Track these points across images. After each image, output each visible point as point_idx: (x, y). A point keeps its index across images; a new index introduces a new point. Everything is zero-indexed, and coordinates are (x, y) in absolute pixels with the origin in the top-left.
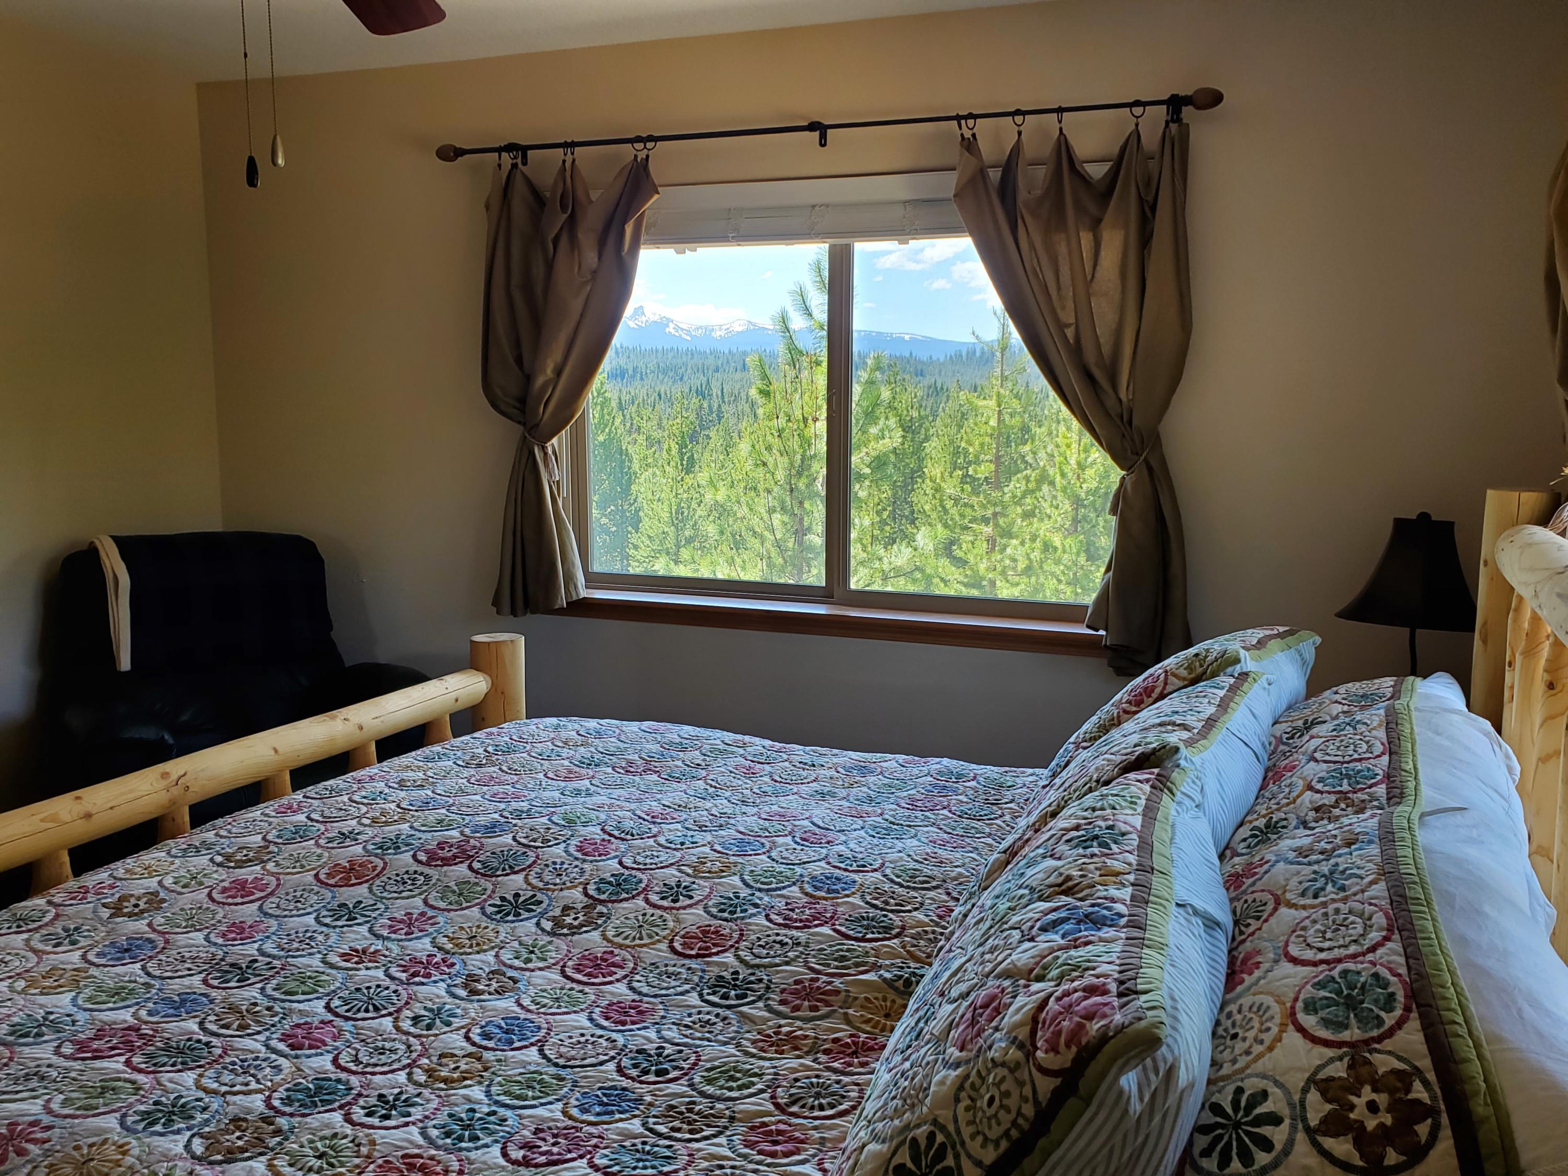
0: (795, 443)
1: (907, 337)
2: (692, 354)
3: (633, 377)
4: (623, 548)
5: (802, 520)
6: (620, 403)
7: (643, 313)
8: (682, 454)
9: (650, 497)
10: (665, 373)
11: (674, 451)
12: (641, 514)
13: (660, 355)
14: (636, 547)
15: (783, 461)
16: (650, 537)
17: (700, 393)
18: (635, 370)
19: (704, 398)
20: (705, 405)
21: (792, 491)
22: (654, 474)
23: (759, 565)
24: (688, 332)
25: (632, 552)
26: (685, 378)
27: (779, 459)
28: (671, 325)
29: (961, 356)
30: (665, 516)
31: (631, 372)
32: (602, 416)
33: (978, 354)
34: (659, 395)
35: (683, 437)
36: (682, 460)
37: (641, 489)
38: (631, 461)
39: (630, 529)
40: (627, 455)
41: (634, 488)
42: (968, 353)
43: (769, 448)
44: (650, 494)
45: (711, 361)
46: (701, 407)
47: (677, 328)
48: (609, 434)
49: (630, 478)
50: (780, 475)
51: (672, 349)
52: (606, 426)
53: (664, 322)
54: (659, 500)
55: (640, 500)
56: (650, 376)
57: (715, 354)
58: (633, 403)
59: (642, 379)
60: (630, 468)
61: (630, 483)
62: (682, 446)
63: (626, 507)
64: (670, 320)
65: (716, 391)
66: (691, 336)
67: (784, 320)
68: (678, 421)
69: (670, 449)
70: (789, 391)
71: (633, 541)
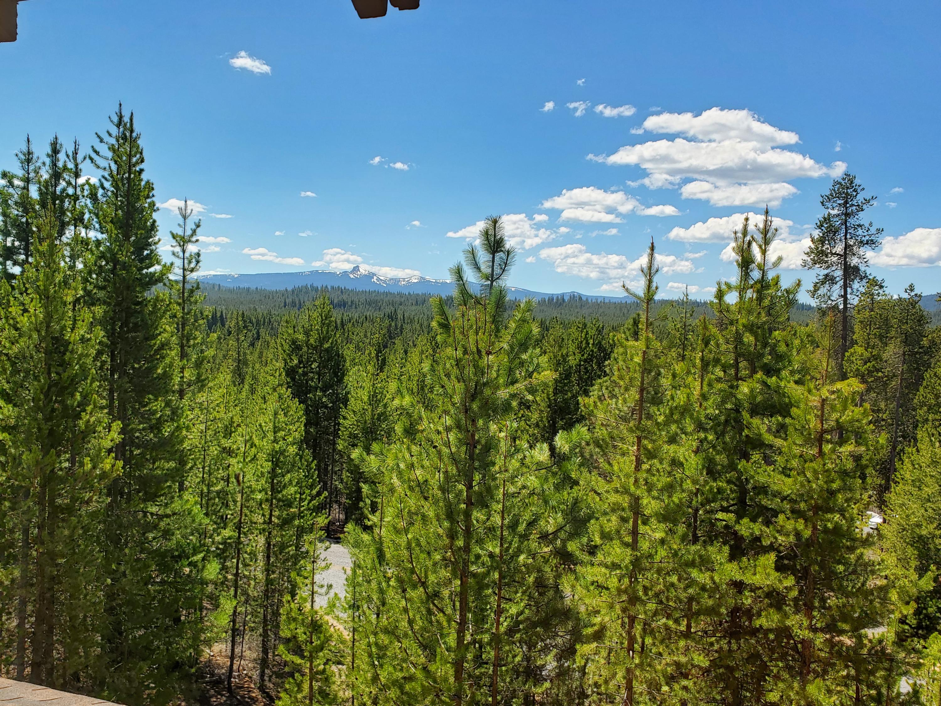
0: (470, 371)
1: (513, 289)
2: (387, 294)
3: (351, 306)
4: (336, 418)
5: (473, 436)
6: (342, 322)
7: (359, 270)
8: (377, 356)
9: (356, 385)
10: (370, 305)
11: (373, 355)
12: (350, 396)
13: (367, 295)
14: (345, 418)
15: (460, 387)
16: (354, 412)
17: (390, 317)
18: (352, 302)
19: (392, 320)
20: (393, 324)
21: (466, 412)
22: (359, 370)
23: (437, 476)
24: (385, 282)
25: (341, 421)
26: (382, 308)
27: (457, 385)
28: (375, 278)
29: (545, 301)
30: (366, 399)
31: (349, 303)
32: (327, 333)
33: (555, 301)
34: (366, 317)
35: (379, 346)
36: (378, 360)
37: (350, 379)
38: (345, 361)
39: (341, 405)
40: (342, 357)
41: (346, 378)
42: (549, 300)
43: (448, 375)
44: (356, 382)
45: (398, 299)
46: (390, 325)
47: (378, 279)
48: (332, 343)
49: (344, 372)
50: (457, 399)
51: (375, 291)
52: (329, 338)
53: (371, 275)
54: (361, 387)
55: (349, 386)
56: (361, 307)
57: (400, 295)
58: (350, 322)
59: (356, 308)
60: (343, 366)
61: (343, 375)
62: (379, 351)
63: (339, 391)
64: (374, 274)
65: (400, 316)
66: (386, 284)
67: (459, 273)
68: (377, 335)
69: (370, 354)
70: (466, 328)
71: (343, 413)
